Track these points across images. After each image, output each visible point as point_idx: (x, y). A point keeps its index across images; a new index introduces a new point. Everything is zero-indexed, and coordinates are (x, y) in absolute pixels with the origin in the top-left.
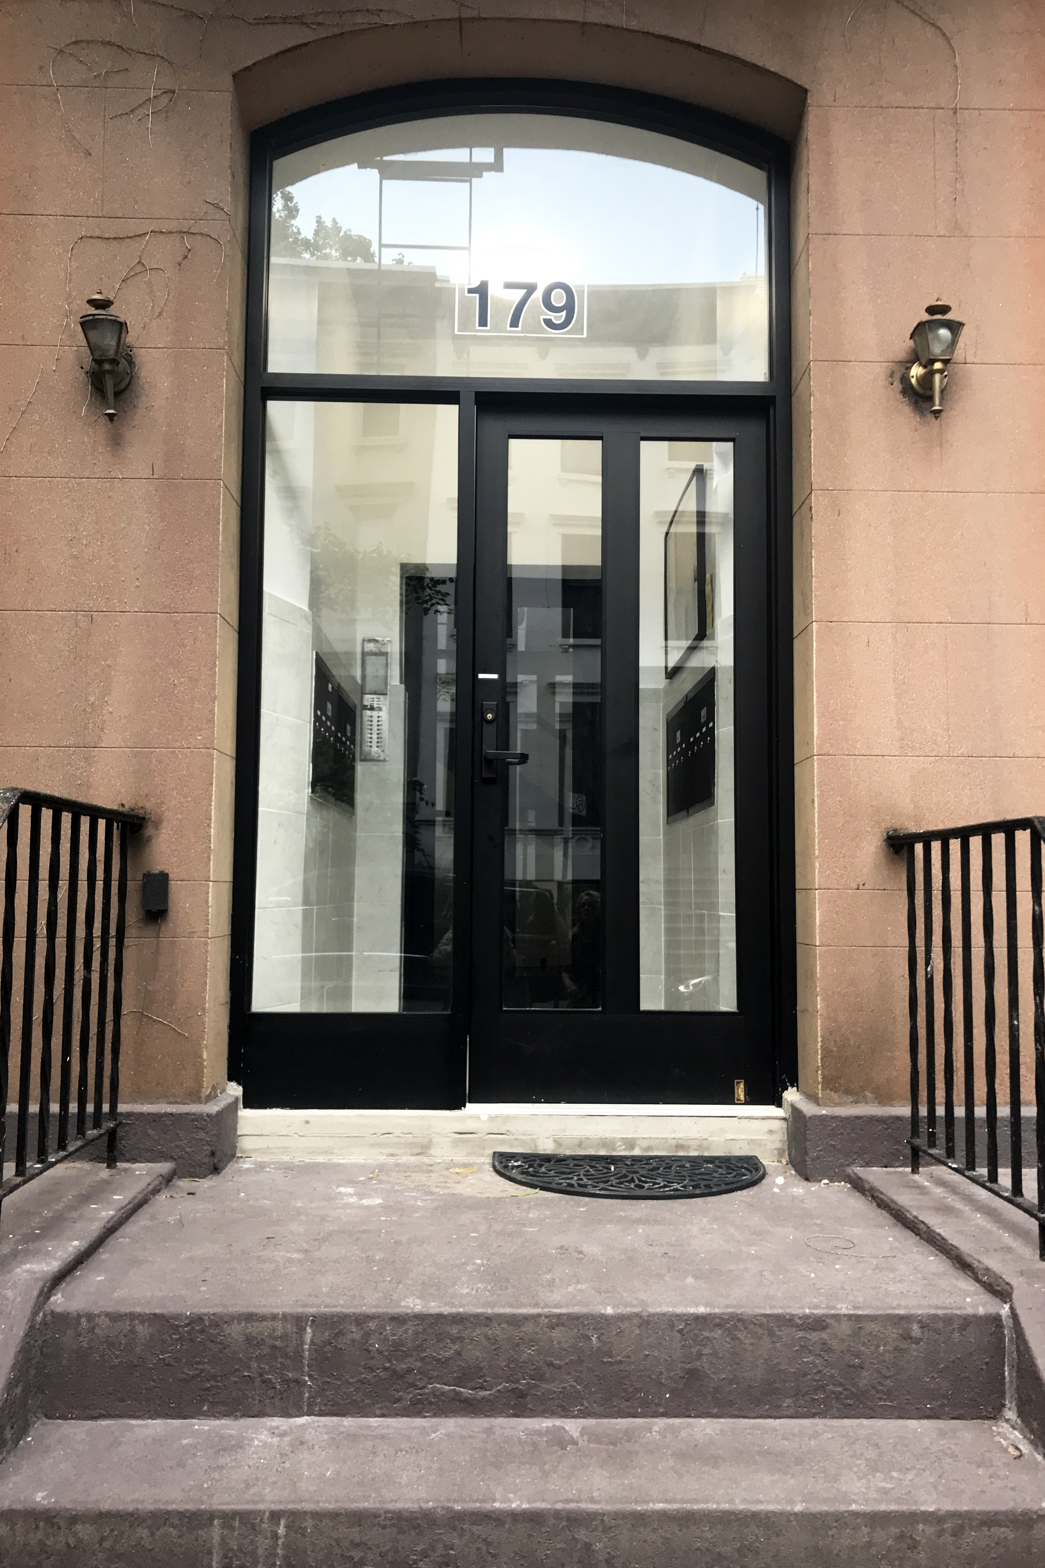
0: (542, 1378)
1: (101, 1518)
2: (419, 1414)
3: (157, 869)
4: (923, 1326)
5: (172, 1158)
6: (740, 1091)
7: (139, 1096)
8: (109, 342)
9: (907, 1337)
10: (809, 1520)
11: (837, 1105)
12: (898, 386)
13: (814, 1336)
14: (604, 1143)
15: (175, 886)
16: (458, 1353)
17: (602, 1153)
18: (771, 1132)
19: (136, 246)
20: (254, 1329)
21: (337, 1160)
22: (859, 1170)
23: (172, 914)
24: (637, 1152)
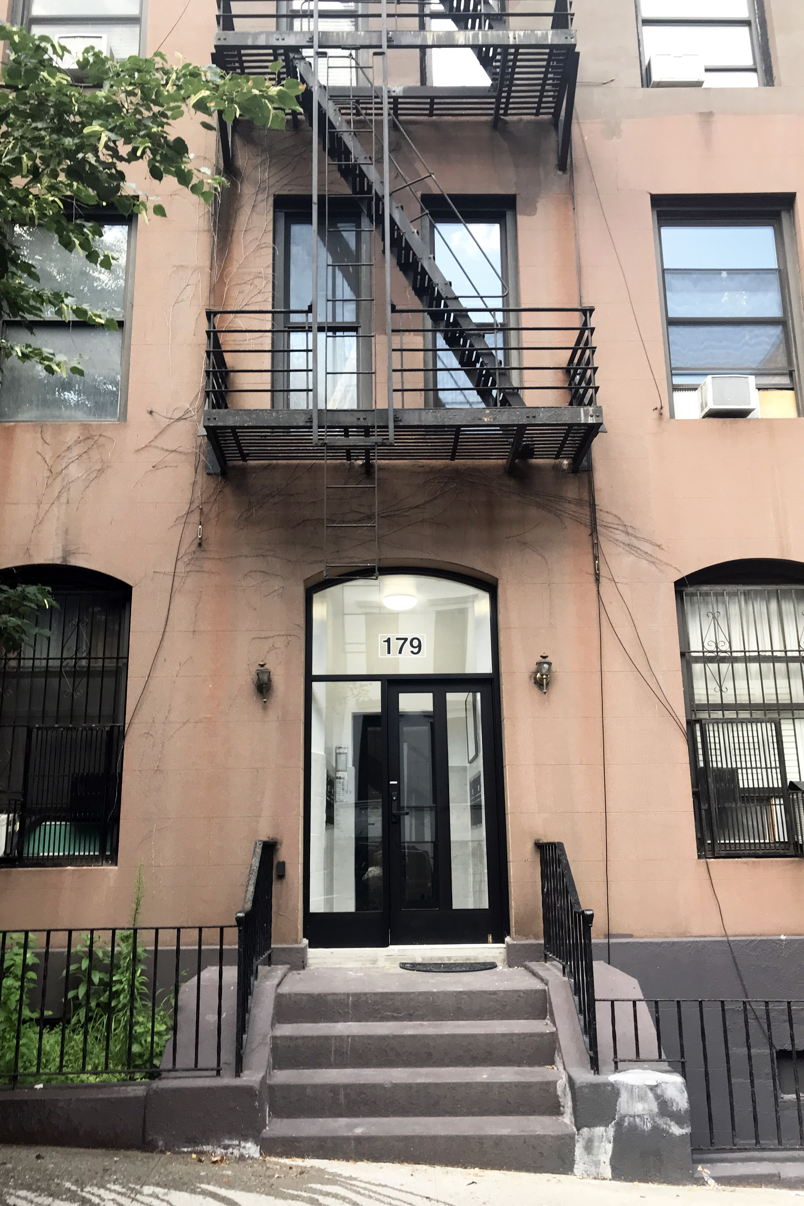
0: (417, 1010)
1: (304, 1037)
2: (382, 1021)
3: (281, 860)
4: (524, 993)
5: (288, 963)
6: (490, 938)
7: (277, 942)
8: (265, 678)
9: (519, 996)
10: (486, 1035)
11: (520, 940)
12: (533, 681)
13: (493, 997)
14: (439, 958)
15: (287, 866)
16: (393, 1004)
17: (439, 962)
18: (500, 953)
19: (271, 640)
20: (335, 997)
21: (343, 966)
22: (527, 963)
23: (287, 876)
24: (452, 962)
